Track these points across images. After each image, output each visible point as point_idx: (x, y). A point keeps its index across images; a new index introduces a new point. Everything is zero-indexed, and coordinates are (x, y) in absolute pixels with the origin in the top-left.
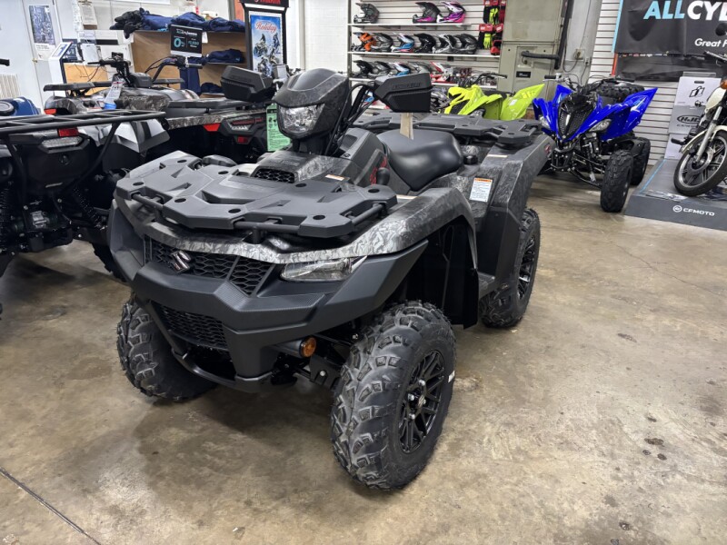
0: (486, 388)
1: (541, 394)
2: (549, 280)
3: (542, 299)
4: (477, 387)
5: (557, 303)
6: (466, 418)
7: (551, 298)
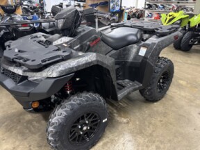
0: (131, 124)
1: (150, 132)
2: (182, 85)
3: (174, 92)
4: (128, 123)
5: (180, 95)
6: (116, 134)
7: (178, 92)
